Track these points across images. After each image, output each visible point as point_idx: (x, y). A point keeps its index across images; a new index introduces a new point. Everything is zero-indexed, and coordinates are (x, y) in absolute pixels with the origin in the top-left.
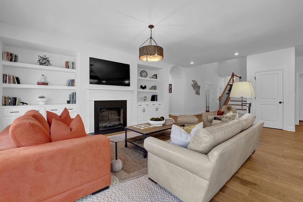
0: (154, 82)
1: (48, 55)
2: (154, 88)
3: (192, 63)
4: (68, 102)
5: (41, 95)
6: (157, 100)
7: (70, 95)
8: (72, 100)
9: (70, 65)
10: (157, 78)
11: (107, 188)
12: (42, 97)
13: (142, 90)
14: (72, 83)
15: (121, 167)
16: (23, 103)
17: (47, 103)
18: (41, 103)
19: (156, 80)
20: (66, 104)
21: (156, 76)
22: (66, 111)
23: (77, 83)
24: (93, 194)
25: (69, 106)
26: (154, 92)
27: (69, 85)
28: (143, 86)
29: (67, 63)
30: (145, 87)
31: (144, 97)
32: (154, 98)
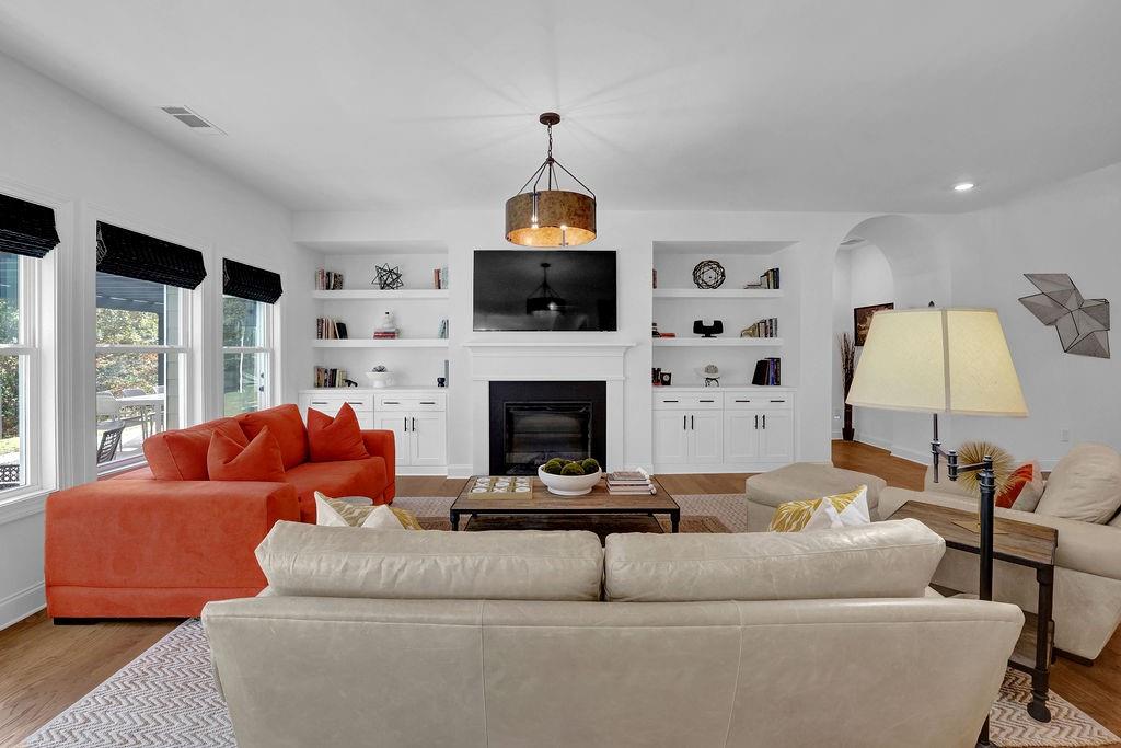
0: (766, 304)
2: (767, 328)
3: (964, 187)
4: (441, 382)
5: (376, 365)
6: (778, 383)
10: (777, 286)
12: (381, 370)
13: (700, 340)
16: (349, 383)
18: (377, 384)
19: (772, 292)
20: (433, 387)
21: (773, 278)
26: (764, 348)
28: (708, 323)
29: (437, 273)
30: (717, 328)
31: (707, 370)
32: (766, 373)
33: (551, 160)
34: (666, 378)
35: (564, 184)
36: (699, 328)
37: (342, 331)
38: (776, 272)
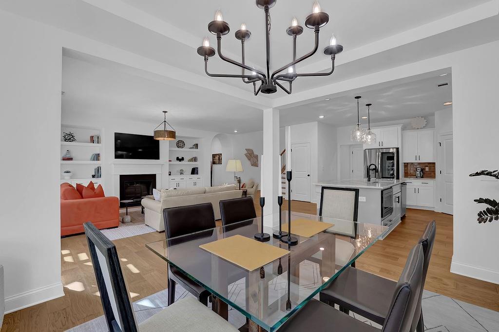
0: (194, 153)
1: (72, 131)
2: (194, 159)
3: (236, 131)
4: (93, 176)
5: (66, 170)
6: (198, 174)
7: (95, 170)
8: (97, 174)
9: (95, 139)
10: (197, 148)
11: (117, 227)
12: (67, 172)
13: (178, 162)
14: (97, 157)
15: (129, 221)
17: (71, 178)
19: (196, 150)
21: (196, 146)
22: (91, 184)
23: (102, 157)
24: (107, 229)
25: (94, 180)
26: (194, 165)
27: (94, 160)
28: (180, 158)
29: (92, 137)
30: (183, 159)
31: (181, 170)
32: (194, 171)
33: (165, 121)
35: (169, 128)
36: (178, 159)
38: (197, 144)
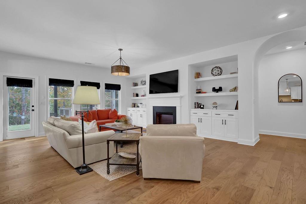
12: (141, 104)
13: (215, 94)
16: (138, 106)
28: (217, 88)
30: (220, 89)
31: (213, 104)
33: (121, 58)
34: (202, 106)
36: (214, 90)
37: (137, 95)
